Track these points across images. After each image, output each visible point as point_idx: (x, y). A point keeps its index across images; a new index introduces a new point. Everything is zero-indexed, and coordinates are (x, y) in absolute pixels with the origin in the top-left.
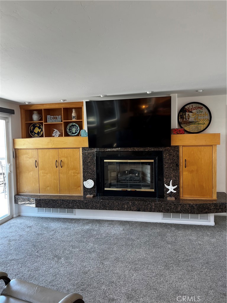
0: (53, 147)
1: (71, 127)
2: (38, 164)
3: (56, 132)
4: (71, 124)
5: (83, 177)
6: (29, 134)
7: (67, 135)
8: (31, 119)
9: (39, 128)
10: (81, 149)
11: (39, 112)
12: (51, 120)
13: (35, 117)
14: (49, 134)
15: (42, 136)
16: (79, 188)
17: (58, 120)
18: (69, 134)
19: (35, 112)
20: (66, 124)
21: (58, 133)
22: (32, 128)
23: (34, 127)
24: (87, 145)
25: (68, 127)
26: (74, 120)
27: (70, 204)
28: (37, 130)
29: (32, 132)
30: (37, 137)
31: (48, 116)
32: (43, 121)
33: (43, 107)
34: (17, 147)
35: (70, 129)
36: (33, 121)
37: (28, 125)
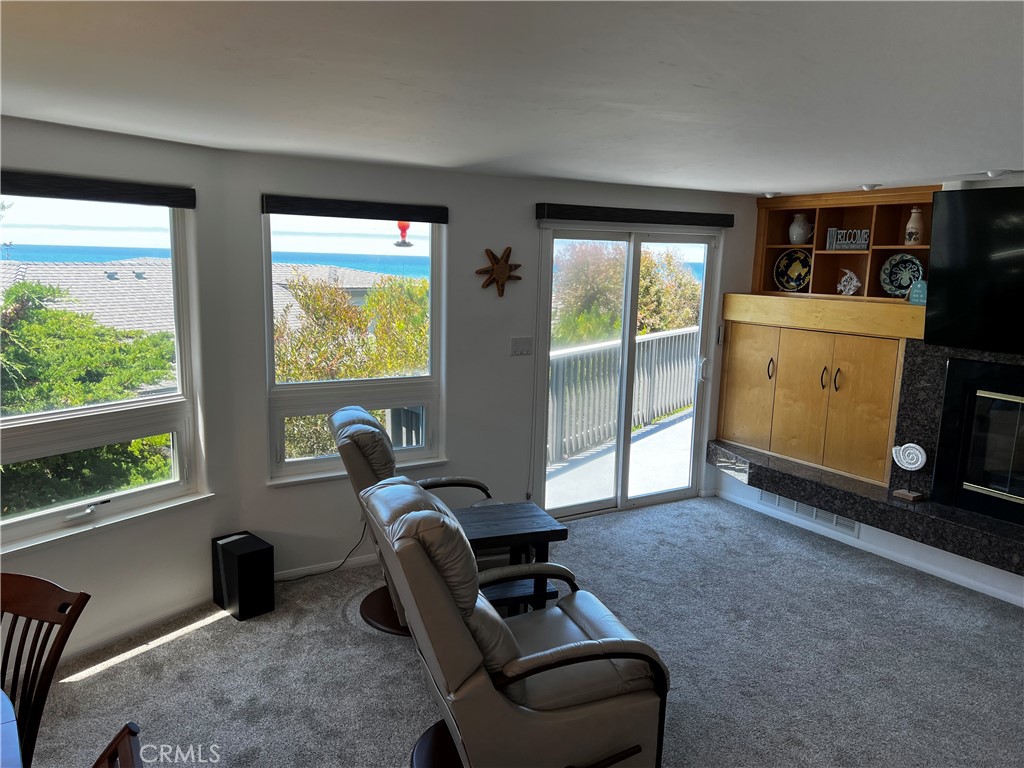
0: (821, 327)
1: (896, 265)
2: (775, 369)
3: (849, 281)
4: (898, 258)
5: (897, 431)
6: (771, 283)
7: (877, 291)
8: (787, 240)
9: (805, 264)
10: (902, 345)
11: (809, 215)
12: (837, 244)
13: (796, 232)
14: (827, 284)
15: (806, 290)
16: (880, 463)
17: (860, 243)
18: (887, 288)
19: (797, 216)
20: (880, 258)
21: (855, 283)
22: (784, 262)
23: (791, 261)
24: (918, 332)
25: (887, 265)
26: (910, 244)
27: (837, 502)
28: (796, 270)
29: (783, 273)
30: (793, 290)
31: (832, 231)
32: (814, 246)
33: (817, 204)
34: (733, 316)
35: (891, 273)
36: (789, 243)
37: (772, 256)
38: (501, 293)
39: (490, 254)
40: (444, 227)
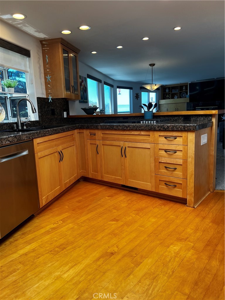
2: (168, 110)
3: (176, 97)
4: (183, 93)
6: (164, 98)
7: (180, 97)
8: (165, 91)
9: (169, 95)
10: (186, 103)
11: (169, 88)
12: (174, 91)
13: (167, 91)
14: (173, 98)
15: (170, 99)
17: (177, 91)
18: (182, 97)
19: (167, 88)
20: (180, 93)
21: (177, 97)
24: (188, 101)
26: (184, 91)
28: (167, 96)
29: (166, 97)
30: (168, 99)
31: (173, 90)
32: (170, 92)
33: (170, 86)
34: (160, 103)
35: (182, 95)
36: (166, 92)
37: (164, 94)
38: (137, 100)
39: (136, 94)
40: (132, 90)
